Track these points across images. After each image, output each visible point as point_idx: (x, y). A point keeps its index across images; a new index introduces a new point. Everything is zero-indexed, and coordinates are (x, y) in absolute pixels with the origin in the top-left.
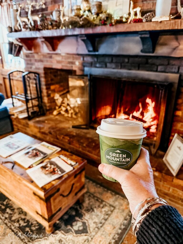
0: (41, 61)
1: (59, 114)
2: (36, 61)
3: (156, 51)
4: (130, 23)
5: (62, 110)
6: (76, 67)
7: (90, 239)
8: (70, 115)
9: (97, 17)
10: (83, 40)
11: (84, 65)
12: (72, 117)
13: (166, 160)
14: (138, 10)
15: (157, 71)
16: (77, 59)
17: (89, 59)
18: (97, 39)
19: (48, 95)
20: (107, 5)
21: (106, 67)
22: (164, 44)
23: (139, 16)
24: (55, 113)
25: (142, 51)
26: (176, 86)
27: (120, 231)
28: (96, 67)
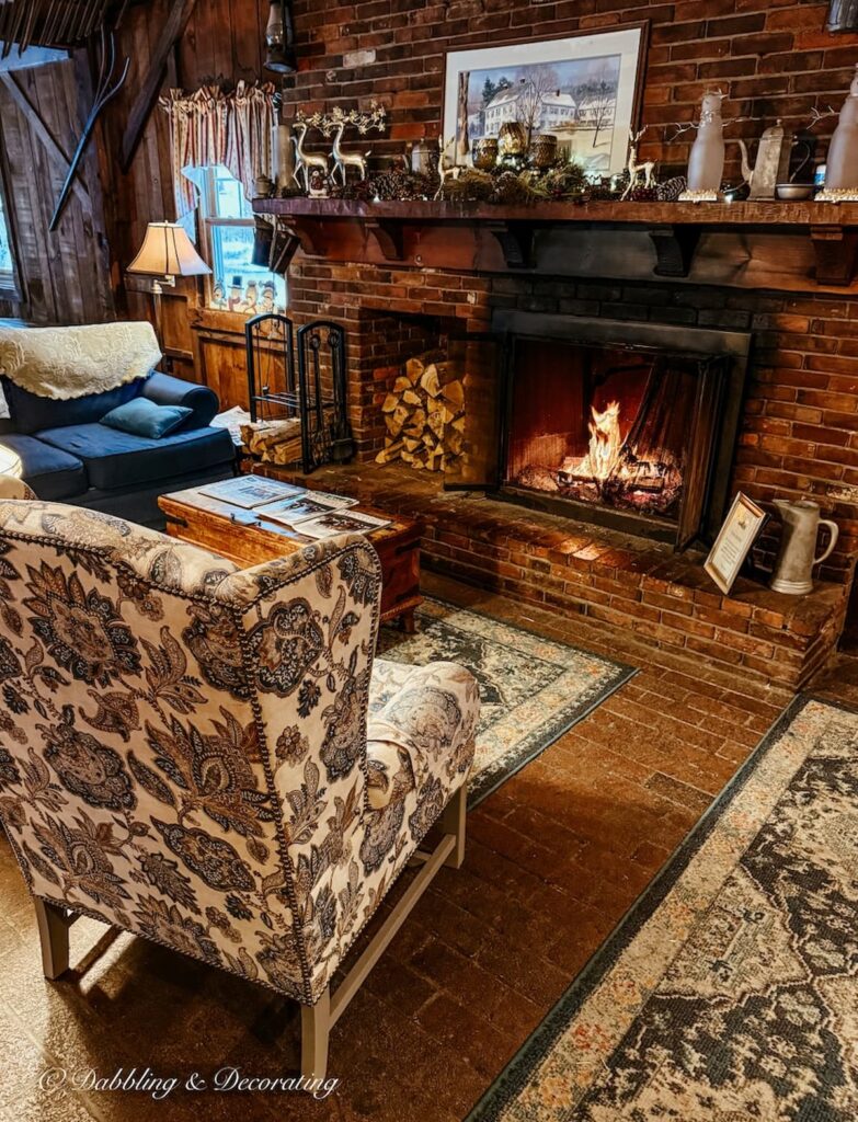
0: (353, 288)
1: (396, 460)
2: (335, 286)
3: (692, 272)
4: (626, 199)
5: (404, 448)
6: (466, 310)
7: (506, 710)
8: (430, 465)
9: (540, 176)
10: (498, 235)
11: (490, 303)
12: (437, 469)
13: (711, 564)
14: (648, 166)
15: (695, 325)
16: (471, 285)
17: (508, 287)
18: (537, 233)
19: (366, 400)
20: (570, 142)
21: (558, 312)
22: (714, 255)
23: (649, 182)
24: (381, 458)
25: (656, 270)
26: (743, 363)
27: (576, 704)
28: (529, 311)
